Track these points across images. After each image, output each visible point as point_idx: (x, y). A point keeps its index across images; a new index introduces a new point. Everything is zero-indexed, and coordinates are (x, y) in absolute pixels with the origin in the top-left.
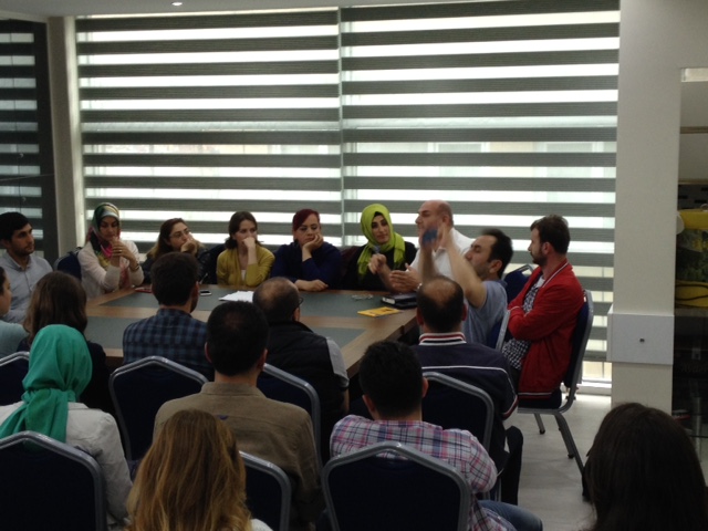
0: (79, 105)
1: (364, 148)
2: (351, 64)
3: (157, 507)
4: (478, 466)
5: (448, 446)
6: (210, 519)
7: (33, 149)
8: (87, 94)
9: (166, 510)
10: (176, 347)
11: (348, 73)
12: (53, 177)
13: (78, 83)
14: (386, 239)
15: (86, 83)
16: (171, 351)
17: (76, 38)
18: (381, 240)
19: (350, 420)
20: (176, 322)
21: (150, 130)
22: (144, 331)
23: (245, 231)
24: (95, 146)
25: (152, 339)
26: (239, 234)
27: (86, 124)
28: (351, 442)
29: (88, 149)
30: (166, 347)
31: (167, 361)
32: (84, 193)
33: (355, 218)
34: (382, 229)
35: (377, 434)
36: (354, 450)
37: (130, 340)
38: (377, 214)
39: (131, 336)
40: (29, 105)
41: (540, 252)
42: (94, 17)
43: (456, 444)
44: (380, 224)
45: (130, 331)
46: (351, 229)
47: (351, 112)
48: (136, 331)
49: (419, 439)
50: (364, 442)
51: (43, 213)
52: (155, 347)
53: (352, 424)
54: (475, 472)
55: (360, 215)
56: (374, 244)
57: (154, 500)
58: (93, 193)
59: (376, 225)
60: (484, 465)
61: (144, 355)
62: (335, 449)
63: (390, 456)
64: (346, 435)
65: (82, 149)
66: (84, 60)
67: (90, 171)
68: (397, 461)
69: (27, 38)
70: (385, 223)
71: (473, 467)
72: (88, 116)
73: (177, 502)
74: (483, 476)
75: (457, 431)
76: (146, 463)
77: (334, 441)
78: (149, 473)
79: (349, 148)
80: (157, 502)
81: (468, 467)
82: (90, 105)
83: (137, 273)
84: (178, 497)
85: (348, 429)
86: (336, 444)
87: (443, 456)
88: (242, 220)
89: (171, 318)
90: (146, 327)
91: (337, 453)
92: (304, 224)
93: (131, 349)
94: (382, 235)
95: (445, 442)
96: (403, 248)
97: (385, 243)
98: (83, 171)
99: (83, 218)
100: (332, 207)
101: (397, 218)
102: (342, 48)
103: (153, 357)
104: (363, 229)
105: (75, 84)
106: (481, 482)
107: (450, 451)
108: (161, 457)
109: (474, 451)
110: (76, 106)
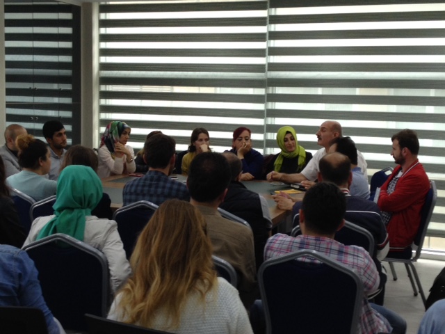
0: (99, 60)
1: (280, 90)
2: (275, 35)
3: (152, 262)
4: (369, 272)
5: (349, 256)
6: (189, 271)
7: (68, 87)
8: (104, 52)
9: (158, 264)
10: (158, 196)
11: (272, 41)
12: (80, 104)
13: (99, 45)
14: (293, 149)
15: (104, 45)
16: (155, 199)
17: (99, 17)
18: (289, 150)
19: (279, 236)
20: (159, 180)
21: (143, 76)
22: (137, 186)
23: (201, 140)
24: (107, 86)
25: (142, 191)
26: (197, 142)
27: (102, 72)
28: (279, 250)
29: (103, 88)
30: (151, 196)
31: (152, 204)
32: (99, 116)
33: (273, 136)
34: (291, 142)
35: (298, 245)
36: (282, 255)
37: (128, 191)
38: (288, 132)
39: (129, 188)
40: (67, 59)
41: (401, 154)
42: (111, 3)
43: (354, 255)
44: (289, 139)
45: (128, 186)
46: (270, 144)
47: (273, 67)
48: (132, 185)
49: (328, 250)
50: (288, 249)
51: (73, 128)
52: (144, 196)
53: (281, 238)
54: (367, 276)
55: (276, 134)
56: (285, 152)
57: (149, 258)
58: (104, 116)
59: (287, 139)
60: (373, 272)
61: (136, 201)
62: (268, 255)
63: (307, 260)
64: (276, 246)
65: (99, 88)
66: (103, 31)
67: (104, 102)
68: (312, 264)
69: (68, 16)
70: (293, 138)
71: (365, 271)
72: (104, 66)
73: (167, 258)
74: (372, 279)
75: (355, 246)
76: (144, 233)
77: (268, 249)
78: (147, 240)
79: (271, 90)
80: (152, 259)
81: (362, 271)
82: (105, 59)
83: (131, 164)
84: (167, 256)
85: (278, 242)
86: (269, 252)
87: (345, 262)
88: (200, 133)
89: (155, 177)
90: (139, 182)
91: (269, 257)
92: (241, 136)
93: (128, 197)
94: (290, 147)
95: (347, 253)
96: (305, 156)
97: (292, 151)
98: (99, 102)
99: (98, 131)
100: (259, 129)
101: (301, 137)
102: (269, 25)
103: (142, 201)
104: (278, 142)
105: (97, 45)
106: (370, 283)
107: (350, 259)
108: (155, 229)
109: (367, 261)
110: (97, 60)
